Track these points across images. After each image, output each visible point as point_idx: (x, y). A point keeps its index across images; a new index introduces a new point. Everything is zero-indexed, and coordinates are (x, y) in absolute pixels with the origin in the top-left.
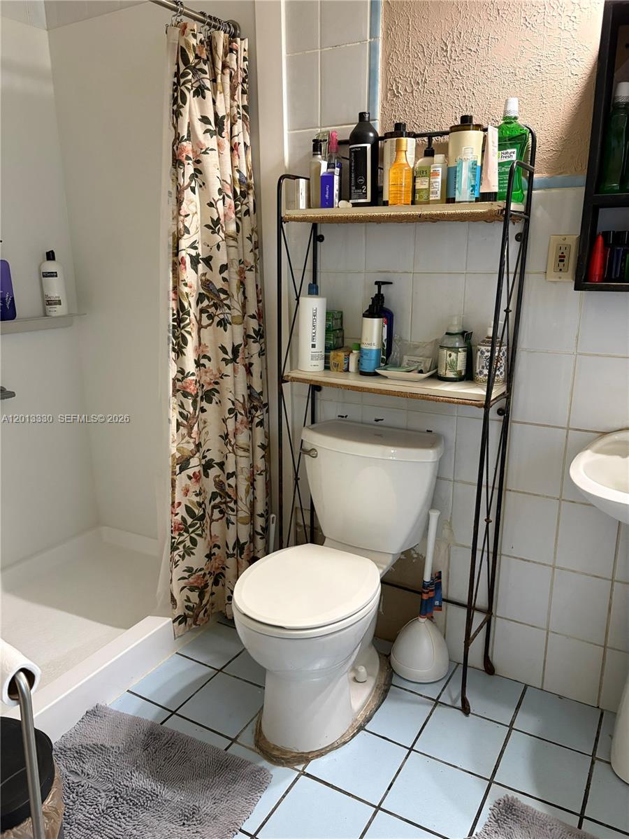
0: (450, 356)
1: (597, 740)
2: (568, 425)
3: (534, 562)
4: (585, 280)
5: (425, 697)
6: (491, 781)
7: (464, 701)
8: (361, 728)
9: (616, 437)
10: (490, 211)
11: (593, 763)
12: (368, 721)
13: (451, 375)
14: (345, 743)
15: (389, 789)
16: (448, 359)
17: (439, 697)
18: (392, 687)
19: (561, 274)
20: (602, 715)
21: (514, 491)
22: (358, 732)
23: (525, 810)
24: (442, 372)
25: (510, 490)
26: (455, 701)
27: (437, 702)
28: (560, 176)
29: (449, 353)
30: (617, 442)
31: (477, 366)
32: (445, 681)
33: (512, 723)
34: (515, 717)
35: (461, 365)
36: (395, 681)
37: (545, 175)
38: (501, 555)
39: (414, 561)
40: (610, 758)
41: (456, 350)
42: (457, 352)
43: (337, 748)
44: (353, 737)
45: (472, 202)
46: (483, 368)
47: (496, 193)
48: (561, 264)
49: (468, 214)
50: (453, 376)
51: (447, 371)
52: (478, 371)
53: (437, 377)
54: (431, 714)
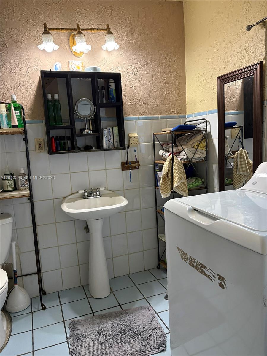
0: (8, 182)
1: (85, 293)
2: (53, 198)
3: (52, 247)
4: (52, 151)
5: (26, 314)
6: (64, 321)
7: (42, 305)
8: (10, 335)
9: (70, 197)
10: (19, 131)
11: (88, 299)
12: (11, 332)
13: (10, 189)
14: (7, 343)
15: (33, 344)
16: (8, 184)
17: (32, 311)
18: (12, 318)
19: (41, 150)
20: (83, 287)
21: (40, 225)
22: (9, 337)
23: (78, 320)
24: (6, 189)
25: (38, 226)
26: (38, 308)
27: (32, 313)
28: (34, 120)
29: (8, 181)
30: (69, 199)
31: (20, 184)
32: (31, 306)
33: (60, 303)
34: (60, 301)
35: (13, 186)
36: (12, 315)
37: (29, 120)
38: (40, 249)
39: (5, 267)
40: (91, 295)
41: (10, 180)
42: (11, 181)
43: (5, 347)
44: (9, 340)
45: (8, 128)
46: (22, 184)
47: (17, 125)
48: (40, 147)
49: (11, 132)
50: (11, 190)
51: (8, 188)
52: (20, 186)
53: (4, 191)
54: (32, 317)
